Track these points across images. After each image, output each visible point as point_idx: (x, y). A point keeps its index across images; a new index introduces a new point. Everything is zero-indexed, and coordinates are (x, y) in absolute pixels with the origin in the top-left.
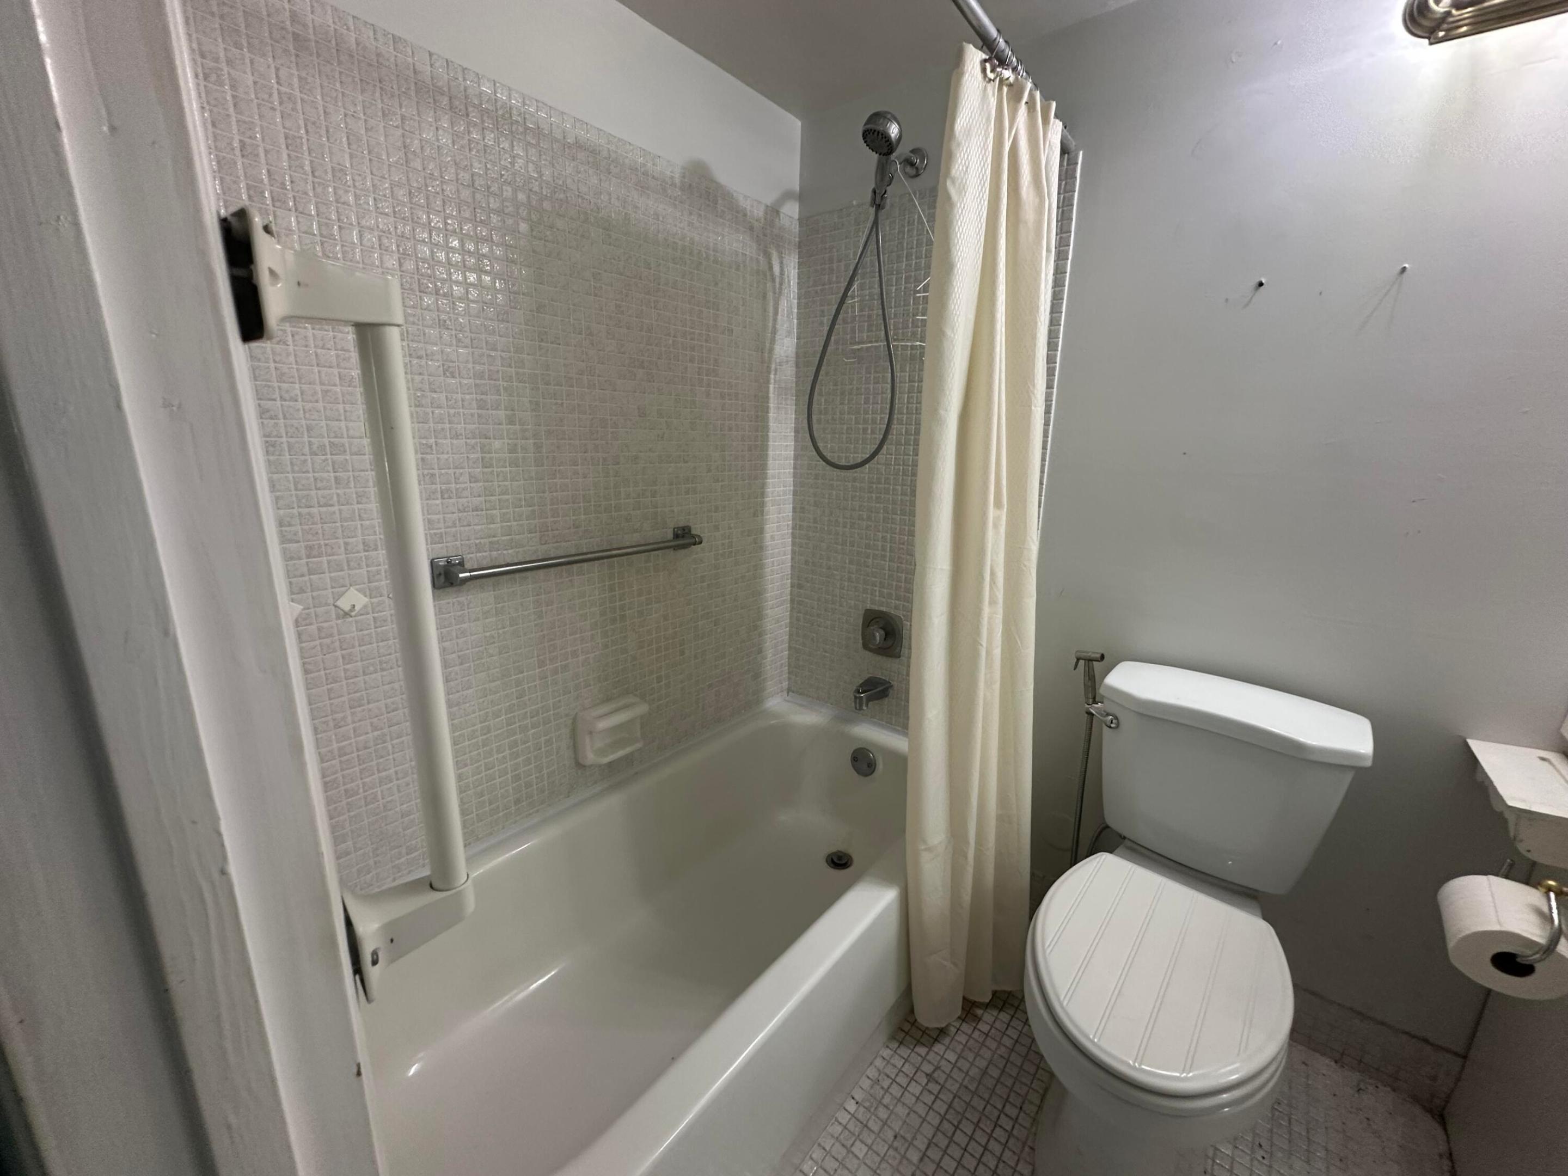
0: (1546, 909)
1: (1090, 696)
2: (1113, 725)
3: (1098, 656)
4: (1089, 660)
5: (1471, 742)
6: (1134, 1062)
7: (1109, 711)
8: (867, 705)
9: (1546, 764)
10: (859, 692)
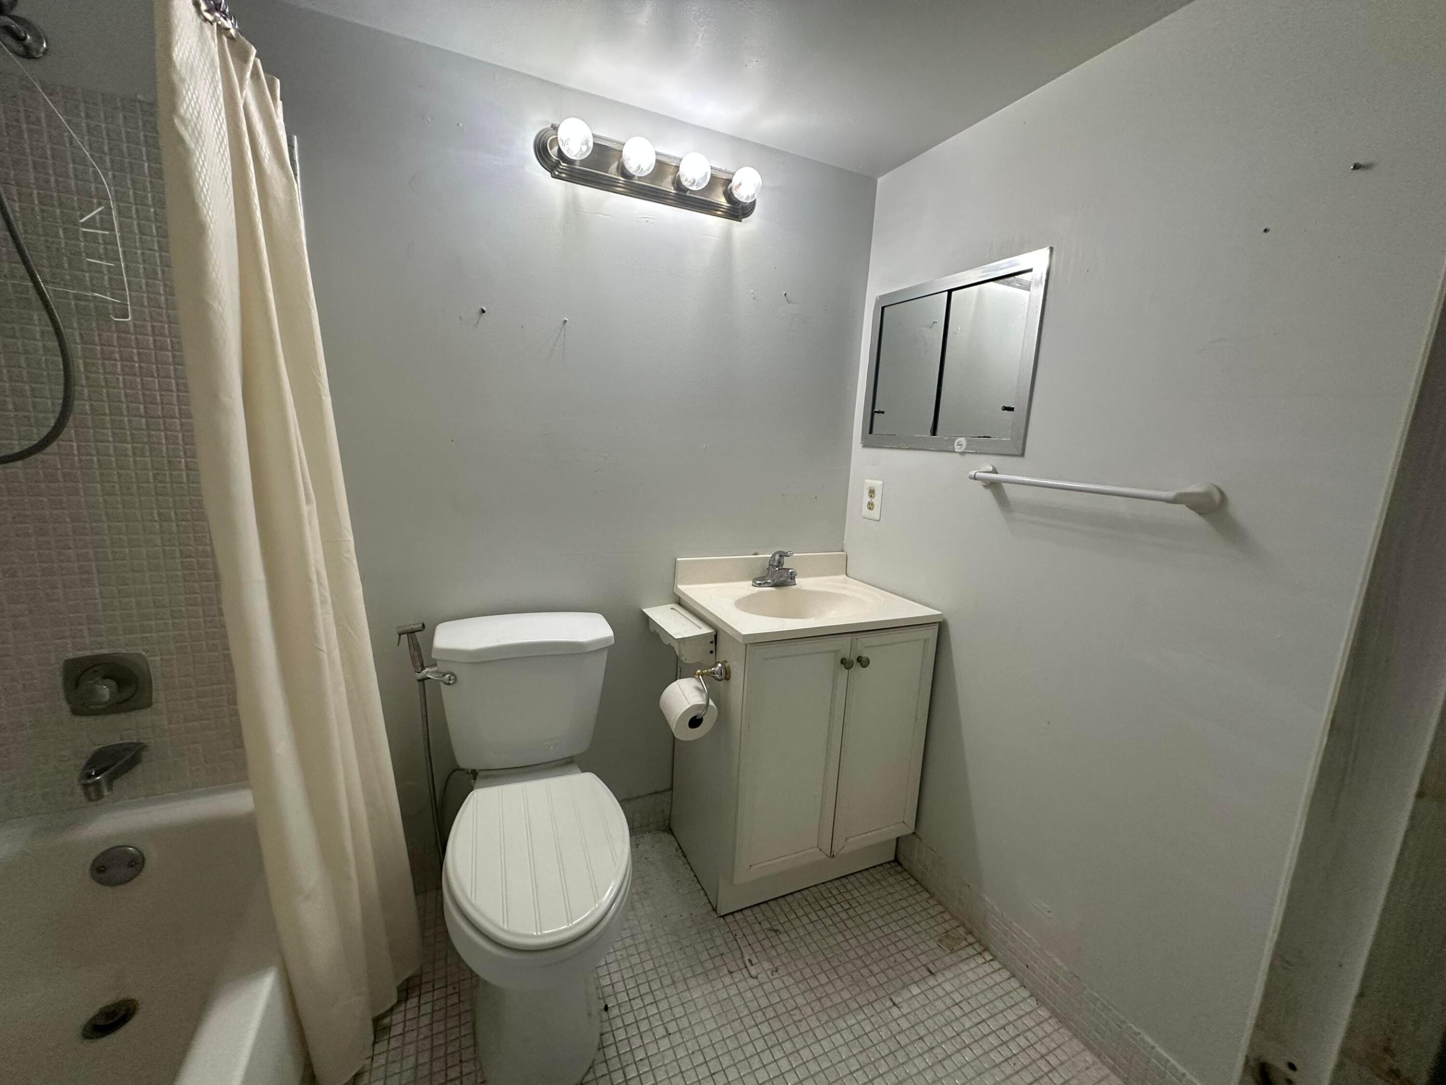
0: (701, 687)
1: (418, 664)
2: (451, 682)
3: (421, 625)
4: (411, 633)
5: (645, 610)
6: (537, 933)
7: (445, 671)
8: (110, 788)
9: (673, 611)
10: (89, 776)
